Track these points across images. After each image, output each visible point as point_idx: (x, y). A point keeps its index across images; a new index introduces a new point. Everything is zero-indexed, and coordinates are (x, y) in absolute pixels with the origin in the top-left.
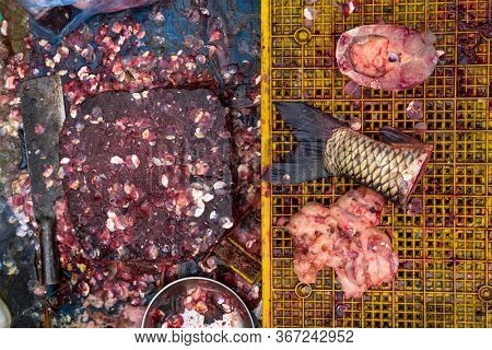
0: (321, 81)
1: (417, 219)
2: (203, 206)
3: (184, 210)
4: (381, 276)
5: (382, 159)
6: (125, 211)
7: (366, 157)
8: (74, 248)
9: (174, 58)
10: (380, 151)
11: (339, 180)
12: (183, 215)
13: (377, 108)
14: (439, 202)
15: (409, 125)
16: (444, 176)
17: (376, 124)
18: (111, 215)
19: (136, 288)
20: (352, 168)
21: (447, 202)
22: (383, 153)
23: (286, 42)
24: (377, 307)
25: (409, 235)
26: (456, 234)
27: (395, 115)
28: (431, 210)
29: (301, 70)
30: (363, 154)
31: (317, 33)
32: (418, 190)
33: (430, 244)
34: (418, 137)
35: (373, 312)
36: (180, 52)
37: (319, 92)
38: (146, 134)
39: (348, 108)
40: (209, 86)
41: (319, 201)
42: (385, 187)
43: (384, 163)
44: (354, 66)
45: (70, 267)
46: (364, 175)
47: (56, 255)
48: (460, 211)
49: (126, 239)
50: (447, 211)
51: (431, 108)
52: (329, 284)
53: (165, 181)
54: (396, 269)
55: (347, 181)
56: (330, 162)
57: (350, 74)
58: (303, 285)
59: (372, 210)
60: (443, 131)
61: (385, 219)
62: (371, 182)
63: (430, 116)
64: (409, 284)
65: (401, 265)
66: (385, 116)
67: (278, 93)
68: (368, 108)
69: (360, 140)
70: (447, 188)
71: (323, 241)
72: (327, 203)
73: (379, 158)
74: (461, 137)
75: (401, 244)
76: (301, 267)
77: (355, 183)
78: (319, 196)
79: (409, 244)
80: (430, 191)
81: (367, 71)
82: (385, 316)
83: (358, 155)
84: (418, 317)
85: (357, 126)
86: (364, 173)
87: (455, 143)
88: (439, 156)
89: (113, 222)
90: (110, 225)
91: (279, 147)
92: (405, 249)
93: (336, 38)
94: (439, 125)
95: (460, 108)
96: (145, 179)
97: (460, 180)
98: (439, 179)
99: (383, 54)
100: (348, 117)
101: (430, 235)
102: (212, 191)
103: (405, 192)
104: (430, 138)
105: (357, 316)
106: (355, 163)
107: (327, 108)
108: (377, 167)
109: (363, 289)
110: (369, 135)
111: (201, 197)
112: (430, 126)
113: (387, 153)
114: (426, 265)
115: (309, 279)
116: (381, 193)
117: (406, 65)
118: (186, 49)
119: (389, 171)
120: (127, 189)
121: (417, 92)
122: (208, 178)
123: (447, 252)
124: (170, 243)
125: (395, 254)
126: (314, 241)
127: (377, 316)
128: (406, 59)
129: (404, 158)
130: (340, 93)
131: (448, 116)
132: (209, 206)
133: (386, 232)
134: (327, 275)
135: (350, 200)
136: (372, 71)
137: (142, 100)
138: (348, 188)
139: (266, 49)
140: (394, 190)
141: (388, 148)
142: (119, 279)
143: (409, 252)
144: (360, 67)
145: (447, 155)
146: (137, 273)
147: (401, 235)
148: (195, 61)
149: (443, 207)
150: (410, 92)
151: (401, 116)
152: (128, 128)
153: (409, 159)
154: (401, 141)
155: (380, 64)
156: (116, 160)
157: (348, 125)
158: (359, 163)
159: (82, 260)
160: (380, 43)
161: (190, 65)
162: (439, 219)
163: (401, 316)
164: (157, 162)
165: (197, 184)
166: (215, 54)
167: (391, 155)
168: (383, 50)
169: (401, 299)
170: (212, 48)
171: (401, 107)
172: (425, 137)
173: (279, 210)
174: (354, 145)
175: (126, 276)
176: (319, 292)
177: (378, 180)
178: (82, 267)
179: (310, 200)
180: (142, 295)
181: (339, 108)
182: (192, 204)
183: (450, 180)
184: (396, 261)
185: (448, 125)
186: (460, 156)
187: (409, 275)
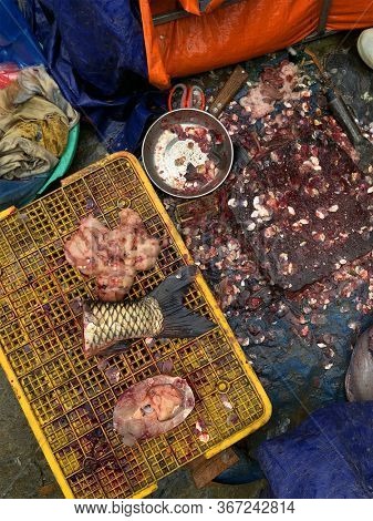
0: (192, 359)
1: (70, 297)
2: (256, 207)
3: (268, 197)
4: (74, 244)
5: (117, 328)
6: (309, 175)
7: (129, 323)
8: (330, 133)
9: (327, 301)
10: (121, 333)
11: (140, 295)
12: (266, 193)
13: (141, 362)
14: (61, 318)
15: (111, 362)
16: (68, 339)
17: (135, 349)
18: (318, 168)
19: (273, 127)
20: (134, 310)
21: (56, 321)
22: (117, 334)
23: (232, 375)
24: (66, 220)
25: (70, 283)
26: (38, 302)
27: (125, 364)
28: (64, 309)
29: (210, 360)
30: (132, 324)
31: (213, 395)
32: (80, 318)
33: (52, 285)
34: (101, 357)
35: (66, 215)
36: (325, 307)
37: (189, 351)
38: (322, 237)
39: (161, 350)
40: (293, 293)
41: (147, 272)
42: (103, 309)
43: (113, 327)
44: (173, 386)
45: (325, 118)
46: (124, 310)
47: (340, 122)
48: (44, 320)
49: (299, 156)
50: (53, 315)
51: (103, 383)
52: (108, 216)
53: (291, 210)
54: (66, 254)
55: (134, 297)
56: (154, 304)
57: (172, 380)
58: (125, 207)
59: (104, 287)
60: (85, 371)
61: (93, 285)
62: (115, 308)
63: (100, 377)
64: (52, 248)
65: (64, 258)
66: (132, 359)
67: (217, 334)
68: (148, 359)
69: (140, 333)
70: (61, 331)
71: (128, 245)
72: (140, 273)
73: (119, 328)
74: (71, 374)
75: (73, 274)
76: (133, 219)
77: (127, 299)
78: (149, 275)
79: (67, 277)
80: (72, 322)
81: (161, 388)
82: (57, 217)
83: (136, 321)
84: (34, 229)
85: (148, 341)
86: (124, 311)
87: (72, 368)
88: (79, 352)
89: (314, 163)
90: (315, 160)
91: (196, 294)
92: (68, 271)
93: (197, 398)
94: (91, 374)
95: (82, 395)
96: (306, 205)
97: (55, 342)
98: (70, 334)
99: (156, 407)
100: (158, 344)
101: (56, 291)
102: (254, 220)
103: (86, 315)
104: (91, 361)
105: (77, 206)
106: (134, 314)
107: (176, 342)
108: (117, 321)
109: (82, 227)
110: (136, 339)
111: (260, 212)
112: (96, 369)
113: (115, 335)
114: (47, 268)
115: (123, 213)
116: (104, 303)
117: (136, 409)
118: (322, 311)
119: (106, 323)
120: (315, 192)
121: (118, 389)
122: (261, 228)
123: (38, 285)
124: (266, 169)
125: (73, 264)
126: (134, 242)
127: (63, 214)
128: (138, 414)
129: (100, 338)
130: (173, 358)
131: (88, 384)
132: (251, 208)
133: (87, 276)
134: (112, 222)
135: (125, 285)
136: (158, 390)
137: (338, 261)
138: (131, 292)
139: (244, 362)
140: (95, 311)
141: (117, 339)
142: (287, 127)
143: (64, 271)
144: (168, 389)
145: (73, 355)
146: (277, 137)
147: (76, 279)
148: (311, 306)
149: (57, 316)
150: (124, 387)
151: (121, 365)
152: (338, 235)
153: (97, 339)
154: (110, 348)
155: (154, 399)
156: (335, 208)
157: (155, 338)
158: (131, 316)
159: (320, 127)
160: (163, 415)
161: (313, 301)
162: (55, 305)
163: (46, 223)
164: (304, 222)
165: (268, 219)
166: (298, 318)
167: (111, 335)
168: (158, 411)
169: (52, 235)
170: (303, 322)
171: (124, 372)
172: (95, 360)
173: (171, 250)
174: (142, 327)
175: (284, 132)
176: (112, 208)
177: (111, 311)
178: (317, 123)
179: (153, 269)
180: (266, 125)
181: (168, 347)
182: (264, 204)
183: (61, 338)
184: (69, 260)
185: (84, 377)
186: (64, 360)
187: (55, 255)
